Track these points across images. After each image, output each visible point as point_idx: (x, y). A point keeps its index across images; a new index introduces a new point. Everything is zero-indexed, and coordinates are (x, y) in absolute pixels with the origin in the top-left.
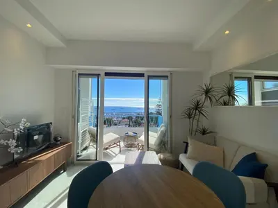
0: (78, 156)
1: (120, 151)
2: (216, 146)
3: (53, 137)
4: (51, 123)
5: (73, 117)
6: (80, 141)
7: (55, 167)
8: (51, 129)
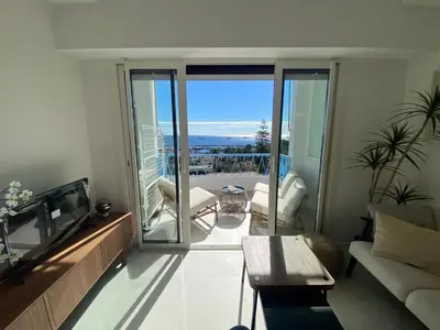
0: (144, 231)
1: (217, 219)
2: (436, 230)
3: (93, 205)
4: (86, 180)
5: (129, 164)
6: (146, 206)
7: (104, 265)
8: (88, 191)
